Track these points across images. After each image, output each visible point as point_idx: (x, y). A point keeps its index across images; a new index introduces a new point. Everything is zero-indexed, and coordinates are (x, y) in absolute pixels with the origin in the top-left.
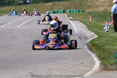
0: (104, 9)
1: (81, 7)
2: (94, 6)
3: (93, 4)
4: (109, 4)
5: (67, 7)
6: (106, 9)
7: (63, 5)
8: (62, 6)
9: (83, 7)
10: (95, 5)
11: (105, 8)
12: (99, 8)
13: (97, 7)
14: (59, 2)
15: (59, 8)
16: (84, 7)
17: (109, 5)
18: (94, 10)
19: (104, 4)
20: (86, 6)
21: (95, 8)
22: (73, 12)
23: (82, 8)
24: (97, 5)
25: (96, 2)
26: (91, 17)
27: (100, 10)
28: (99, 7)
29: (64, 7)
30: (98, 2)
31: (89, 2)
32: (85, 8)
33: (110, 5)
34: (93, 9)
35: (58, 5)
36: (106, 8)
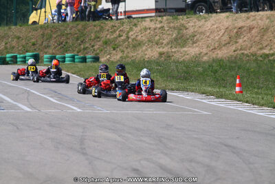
0: (161, 54)
1: (82, 46)
2: (124, 41)
3: (120, 36)
4: (174, 35)
5: (34, 44)
6: (167, 53)
7: (19, 38)
8: (15, 40)
9: (87, 45)
10: (128, 38)
11: (161, 50)
12: (144, 48)
13: (137, 45)
14: (6, 28)
15: (6, 48)
16: (93, 46)
17: (176, 39)
18: (127, 57)
19: (157, 38)
20: (99, 43)
21: (129, 50)
22: (64, 61)
23: (85, 49)
24: (133, 40)
25: (131, 29)
26: (238, 81)
27: (147, 57)
28: (144, 44)
29: (24, 42)
30: (139, 28)
31: (107, 28)
32: (95, 47)
33: (180, 41)
34: (123, 51)
35: (3, 37)
36: (165, 50)
